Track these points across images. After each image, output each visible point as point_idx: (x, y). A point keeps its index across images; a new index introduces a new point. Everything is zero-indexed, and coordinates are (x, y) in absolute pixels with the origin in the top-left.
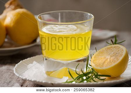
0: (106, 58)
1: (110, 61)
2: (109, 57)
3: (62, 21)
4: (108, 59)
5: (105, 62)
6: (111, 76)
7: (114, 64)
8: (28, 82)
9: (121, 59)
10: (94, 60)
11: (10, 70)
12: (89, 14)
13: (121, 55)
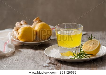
0: (90, 46)
1: (92, 47)
2: (92, 45)
3: (67, 29)
4: (91, 46)
5: (89, 48)
6: (92, 55)
7: (94, 49)
8: (51, 58)
9: (97, 46)
10: (84, 47)
11: (41, 53)
12: (80, 25)
13: (97, 44)
